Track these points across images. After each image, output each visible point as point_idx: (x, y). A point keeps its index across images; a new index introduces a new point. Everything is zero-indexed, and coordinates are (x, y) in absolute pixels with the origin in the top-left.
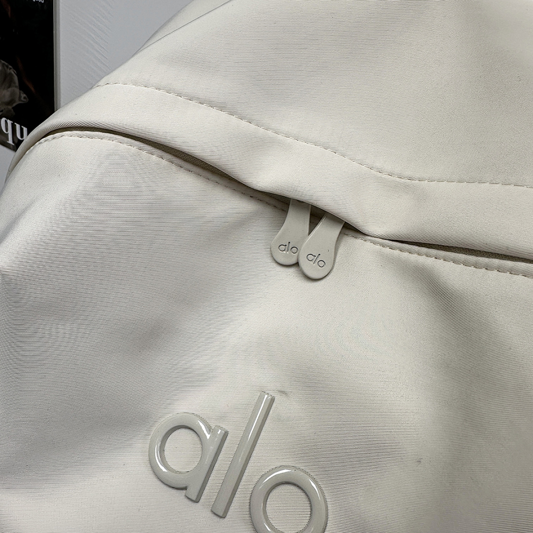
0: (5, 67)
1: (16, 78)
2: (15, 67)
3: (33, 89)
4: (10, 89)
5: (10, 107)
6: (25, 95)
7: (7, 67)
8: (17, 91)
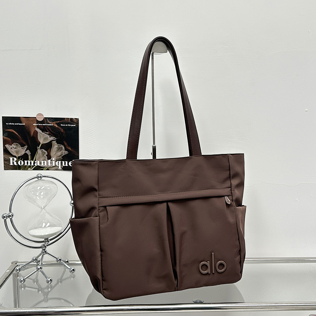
0: (59, 146)
1: (64, 148)
2: (63, 144)
3: (70, 149)
5: (60, 157)
6: (67, 152)
7: (60, 145)
8: (64, 151)
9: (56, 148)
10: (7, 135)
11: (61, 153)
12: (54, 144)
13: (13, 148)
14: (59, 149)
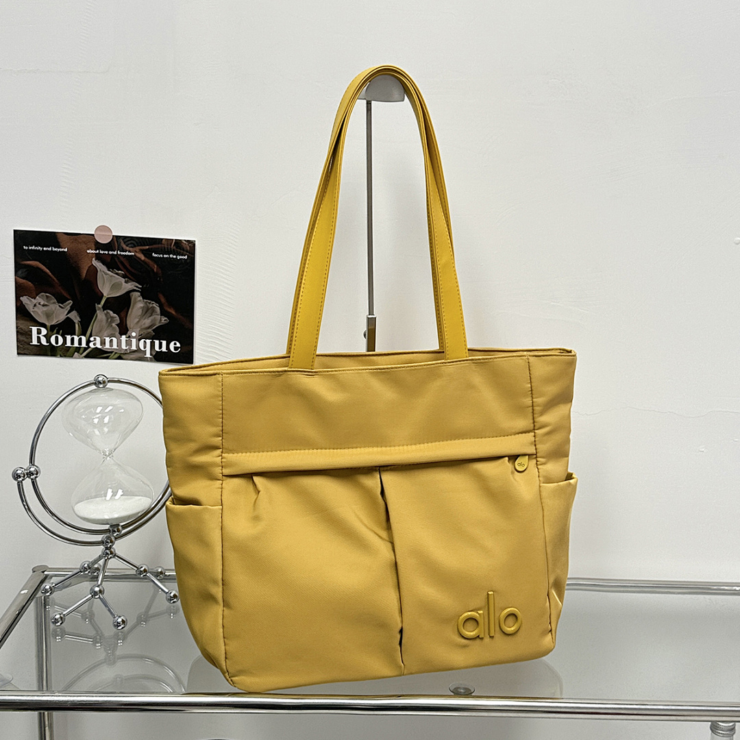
0: (148, 304)
1: (158, 308)
2: (157, 301)
3: (174, 313)
4: (151, 318)
5: (150, 330)
6: (166, 318)
7: (150, 303)
8: (159, 317)
9: (141, 307)
10: (24, 275)
11: (152, 320)
12: (135, 299)
13: (38, 305)
14: (147, 311)
